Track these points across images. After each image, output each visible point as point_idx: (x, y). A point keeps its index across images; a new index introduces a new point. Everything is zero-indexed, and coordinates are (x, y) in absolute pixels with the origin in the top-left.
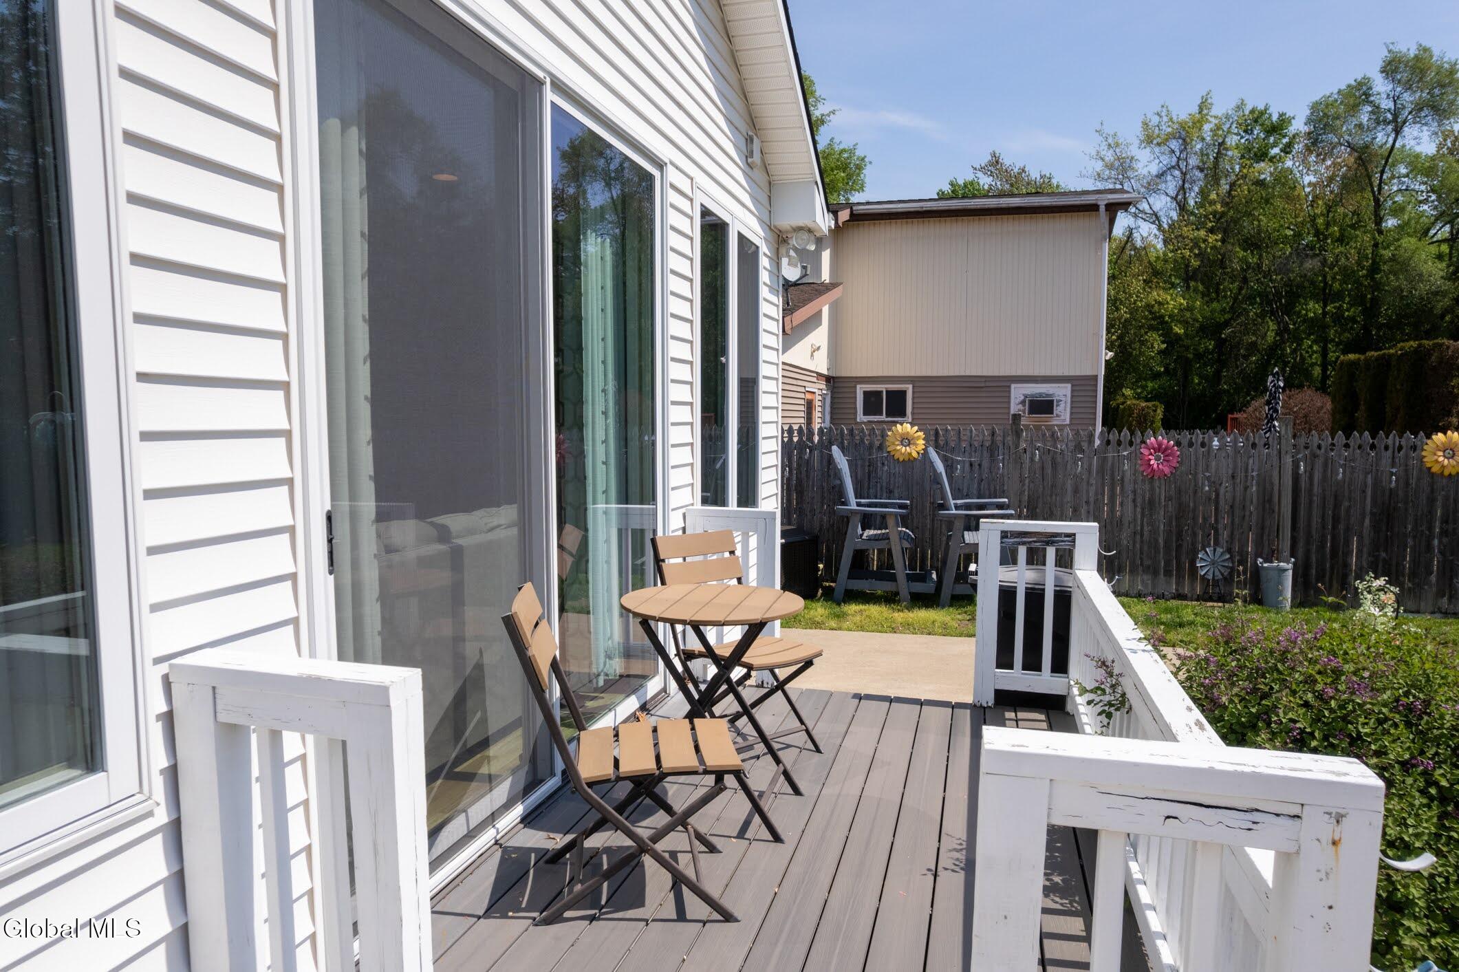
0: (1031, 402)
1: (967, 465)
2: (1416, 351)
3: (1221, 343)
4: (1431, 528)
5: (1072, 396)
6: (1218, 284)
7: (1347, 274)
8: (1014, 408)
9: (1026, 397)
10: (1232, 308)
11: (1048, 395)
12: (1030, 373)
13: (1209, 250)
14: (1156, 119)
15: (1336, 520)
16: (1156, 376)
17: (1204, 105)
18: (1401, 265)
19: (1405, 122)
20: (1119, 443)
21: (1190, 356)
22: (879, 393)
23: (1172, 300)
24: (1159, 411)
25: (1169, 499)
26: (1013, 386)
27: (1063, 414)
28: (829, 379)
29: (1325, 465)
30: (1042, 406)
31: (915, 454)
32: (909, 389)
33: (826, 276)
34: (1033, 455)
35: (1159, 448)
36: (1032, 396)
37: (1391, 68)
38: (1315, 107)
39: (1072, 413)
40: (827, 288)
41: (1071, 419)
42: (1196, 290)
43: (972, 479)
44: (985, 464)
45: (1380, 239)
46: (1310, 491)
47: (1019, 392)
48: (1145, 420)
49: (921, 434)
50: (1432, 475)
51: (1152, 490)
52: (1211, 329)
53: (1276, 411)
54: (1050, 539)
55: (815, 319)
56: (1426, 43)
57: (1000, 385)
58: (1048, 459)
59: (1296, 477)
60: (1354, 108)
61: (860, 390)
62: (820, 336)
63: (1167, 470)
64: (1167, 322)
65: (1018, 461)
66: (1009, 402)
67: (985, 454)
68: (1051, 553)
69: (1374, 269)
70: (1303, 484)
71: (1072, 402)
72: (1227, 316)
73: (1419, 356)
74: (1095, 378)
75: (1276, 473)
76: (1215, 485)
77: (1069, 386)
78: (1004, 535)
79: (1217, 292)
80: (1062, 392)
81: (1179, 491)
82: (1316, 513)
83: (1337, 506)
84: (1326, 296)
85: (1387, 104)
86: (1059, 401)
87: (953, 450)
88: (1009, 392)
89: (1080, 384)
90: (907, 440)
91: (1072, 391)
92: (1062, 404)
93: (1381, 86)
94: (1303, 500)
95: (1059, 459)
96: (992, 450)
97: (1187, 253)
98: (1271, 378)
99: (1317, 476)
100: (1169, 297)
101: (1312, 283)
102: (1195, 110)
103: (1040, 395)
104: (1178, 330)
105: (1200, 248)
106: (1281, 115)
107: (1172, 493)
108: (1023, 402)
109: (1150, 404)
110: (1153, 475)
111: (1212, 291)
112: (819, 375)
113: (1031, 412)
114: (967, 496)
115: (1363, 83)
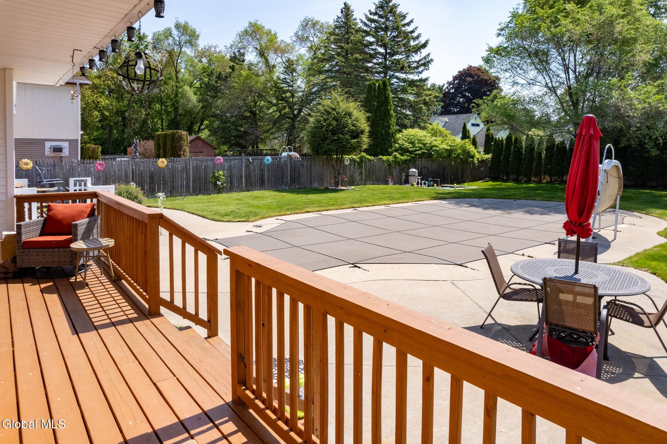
0: (54, 148)
1: (47, 170)
2: (172, 133)
3: (124, 118)
4: (160, 179)
5: (69, 146)
6: (122, 95)
7: (168, 96)
8: (47, 150)
9: (51, 146)
10: (128, 104)
11: (61, 146)
12: (53, 138)
13: (118, 82)
15: (142, 179)
16: (98, 129)
18: (184, 95)
19: (183, 46)
20: (90, 163)
21: (112, 124)
23: (104, 101)
24: (100, 149)
25: (103, 176)
26: (46, 142)
27: (66, 152)
29: (139, 166)
30: (58, 150)
31: (29, 168)
34: (66, 167)
35: (100, 164)
36: (53, 146)
37: (178, 26)
38: (154, 34)
39: (69, 152)
41: (69, 154)
42: (113, 97)
43: (48, 174)
44: (52, 170)
45: (178, 84)
46: (136, 173)
47: (48, 145)
48: (95, 152)
49: (31, 162)
50: (160, 168)
51: (99, 174)
52: (120, 113)
53: (137, 150)
54: (83, 181)
56: (188, 21)
57: (40, 142)
58: (71, 168)
59: (133, 170)
60: (167, 37)
63: (102, 169)
64: (102, 110)
65: (62, 168)
66: (45, 148)
67: (52, 167)
68: (83, 183)
69: (176, 95)
70: (134, 170)
71: (69, 148)
72: (126, 108)
73: (173, 135)
74: (77, 140)
75: (128, 169)
76: (114, 172)
77: (68, 143)
78: (75, 181)
79: (122, 98)
80: (65, 145)
81: (106, 174)
82: (137, 177)
83: (142, 175)
84: (162, 102)
85: (177, 39)
86: (64, 148)
87: (42, 166)
88: (45, 145)
89: (72, 142)
90: (27, 164)
91: (69, 144)
92: (66, 149)
93: (175, 32)
94: (134, 175)
95: (74, 168)
96: (54, 166)
97: (110, 83)
98: (135, 140)
99: (137, 169)
100: (102, 100)
101: (157, 96)
103: (57, 146)
104: (107, 114)
105: (114, 81)
106: (144, 34)
107: (104, 174)
108: (50, 148)
109: (96, 146)
110: (99, 171)
111: (120, 98)
113: (54, 152)
114: (47, 179)
115: (169, 29)
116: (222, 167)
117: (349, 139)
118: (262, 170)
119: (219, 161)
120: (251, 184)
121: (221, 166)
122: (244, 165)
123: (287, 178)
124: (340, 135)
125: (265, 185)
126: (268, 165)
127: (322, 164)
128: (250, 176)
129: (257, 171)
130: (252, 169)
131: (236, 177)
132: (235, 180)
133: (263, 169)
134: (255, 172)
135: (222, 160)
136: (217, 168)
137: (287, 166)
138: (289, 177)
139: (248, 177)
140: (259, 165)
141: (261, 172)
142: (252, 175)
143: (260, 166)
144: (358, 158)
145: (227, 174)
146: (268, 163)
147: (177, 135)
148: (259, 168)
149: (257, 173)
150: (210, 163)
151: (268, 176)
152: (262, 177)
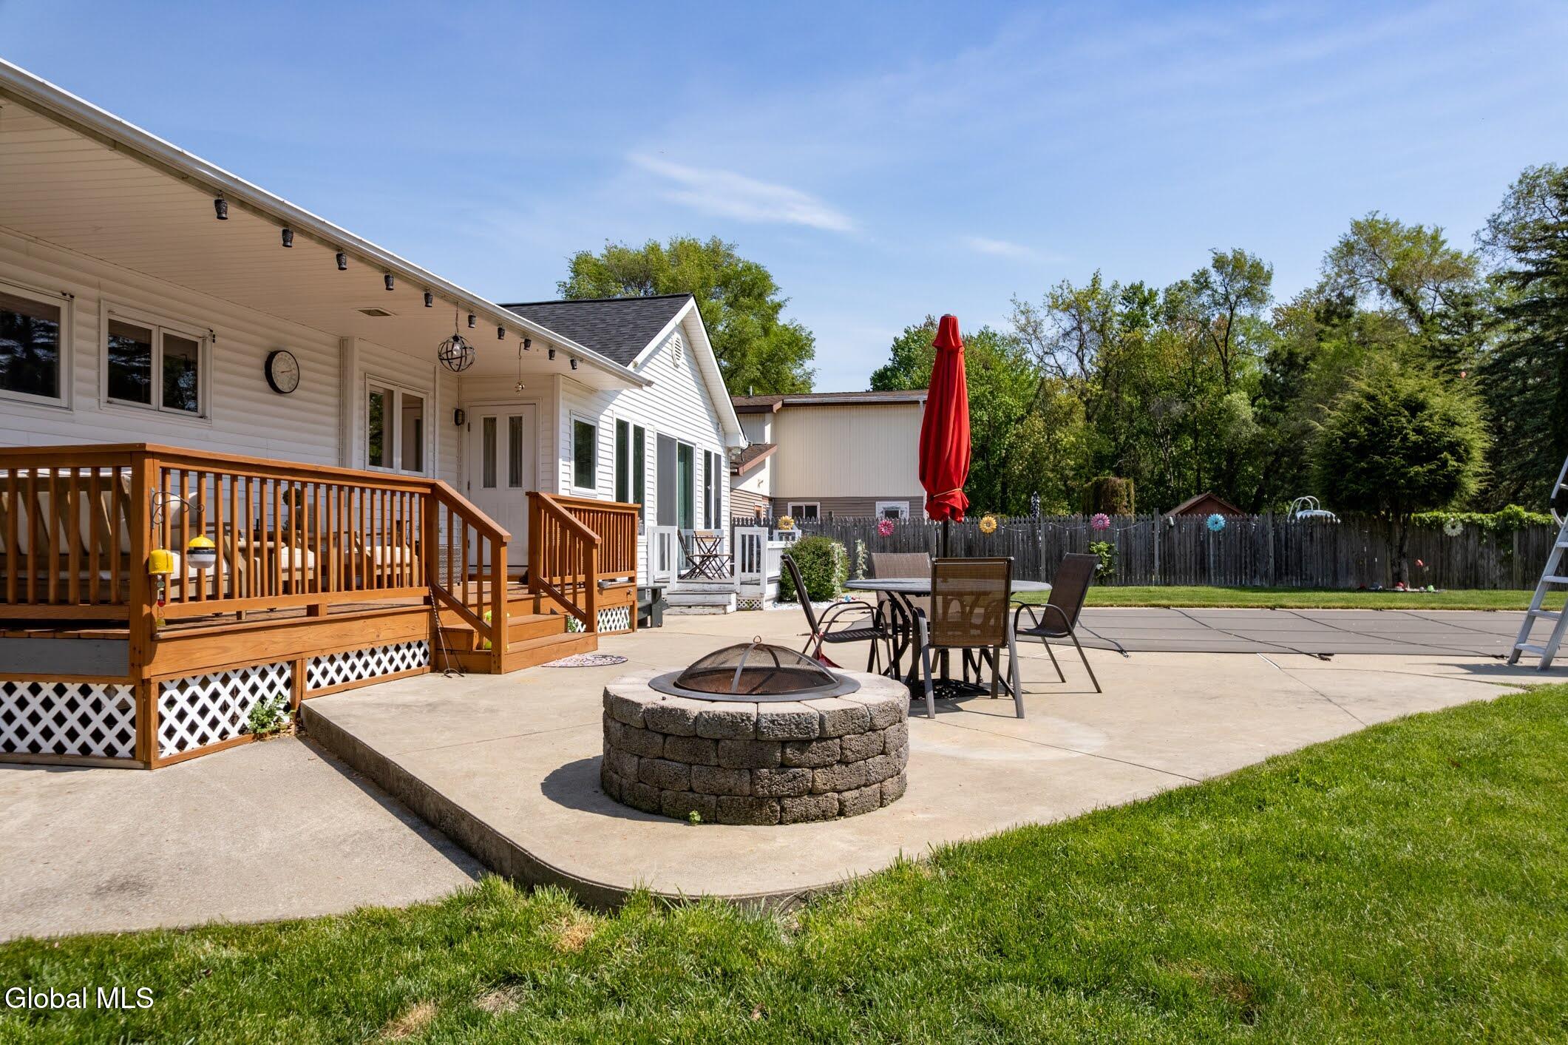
0: (887, 510)
1: (811, 533)
5: (909, 508)
8: (878, 515)
9: (884, 508)
11: (896, 507)
12: (887, 495)
14: (1060, 291)
17: (1095, 281)
19: (1235, 304)
22: (801, 507)
25: (890, 545)
26: (877, 502)
27: (905, 515)
28: (771, 499)
30: (892, 514)
32: (818, 504)
33: (768, 440)
35: (885, 524)
36: (887, 507)
37: (1220, 263)
38: (1170, 287)
39: (910, 515)
40: (767, 448)
41: (910, 518)
44: (819, 532)
45: (1224, 390)
47: (880, 507)
55: (762, 465)
57: (870, 502)
60: (1199, 291)
61: (790, 505)
62: (765, 474)
65: (832, 531)
66: (875, 510)
67: (818, 528)
71: (909, 511)
74: (920, 498)
77: (907, 502)
80: (904, 507)
85: (1221, 290)
86: (902, 509)
88: (875, 505)
89: (914, 501)
91: (909, 505)
92: (904, 512)
93: (1215, 277)
96: (821, 526)
102: (1090, 283)
103: (892, 506)
106: (1151, 291)
108: (882, 511)
110: (883, 536)
112: (764, 497)
113: (887, 516)
115: (1204, 273)
116: (1107, 534)
117: (1403, 466)
118: (1202, 545)
119: (1100, 523)
120: (1175, 573)
121: (1105, 533)
122: (1157, 531)
123: (1268, 563)
124: (1377, 458)
125: (1209, 576)
126: (1216, 534)
127: (1371, 533)
128: (1171, 555)
129: (1190, 544)
130: (1176, 541)
131: (1138, 557)
132: (1136, 563)
133: (1203, 542)
134: (1185, 547)
135: (1108, 522)
136: (1096, 537)
137: (1265, 536)
138: (1272, 560)
139: (1168, 558)
140: (1193, 534)
141: (1198, 549)
142: (1177, 553)
143: (1198, 535)
144: (1492, 520)
145: (1120, 548)
146: (1217, 528)
147: (1105, 487)
148: (1193, 539)
149: (1188, 551)
150: (1081, 528)
151: (1217, 556)
152: (1203, 560)
